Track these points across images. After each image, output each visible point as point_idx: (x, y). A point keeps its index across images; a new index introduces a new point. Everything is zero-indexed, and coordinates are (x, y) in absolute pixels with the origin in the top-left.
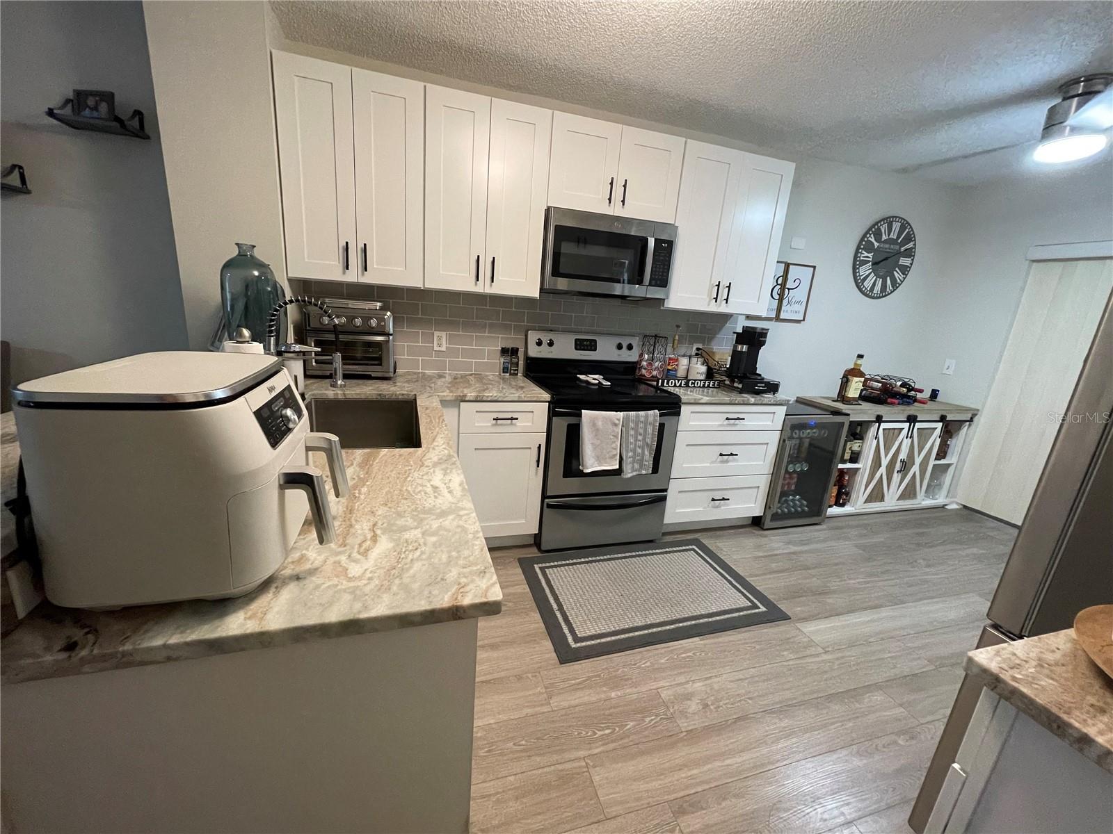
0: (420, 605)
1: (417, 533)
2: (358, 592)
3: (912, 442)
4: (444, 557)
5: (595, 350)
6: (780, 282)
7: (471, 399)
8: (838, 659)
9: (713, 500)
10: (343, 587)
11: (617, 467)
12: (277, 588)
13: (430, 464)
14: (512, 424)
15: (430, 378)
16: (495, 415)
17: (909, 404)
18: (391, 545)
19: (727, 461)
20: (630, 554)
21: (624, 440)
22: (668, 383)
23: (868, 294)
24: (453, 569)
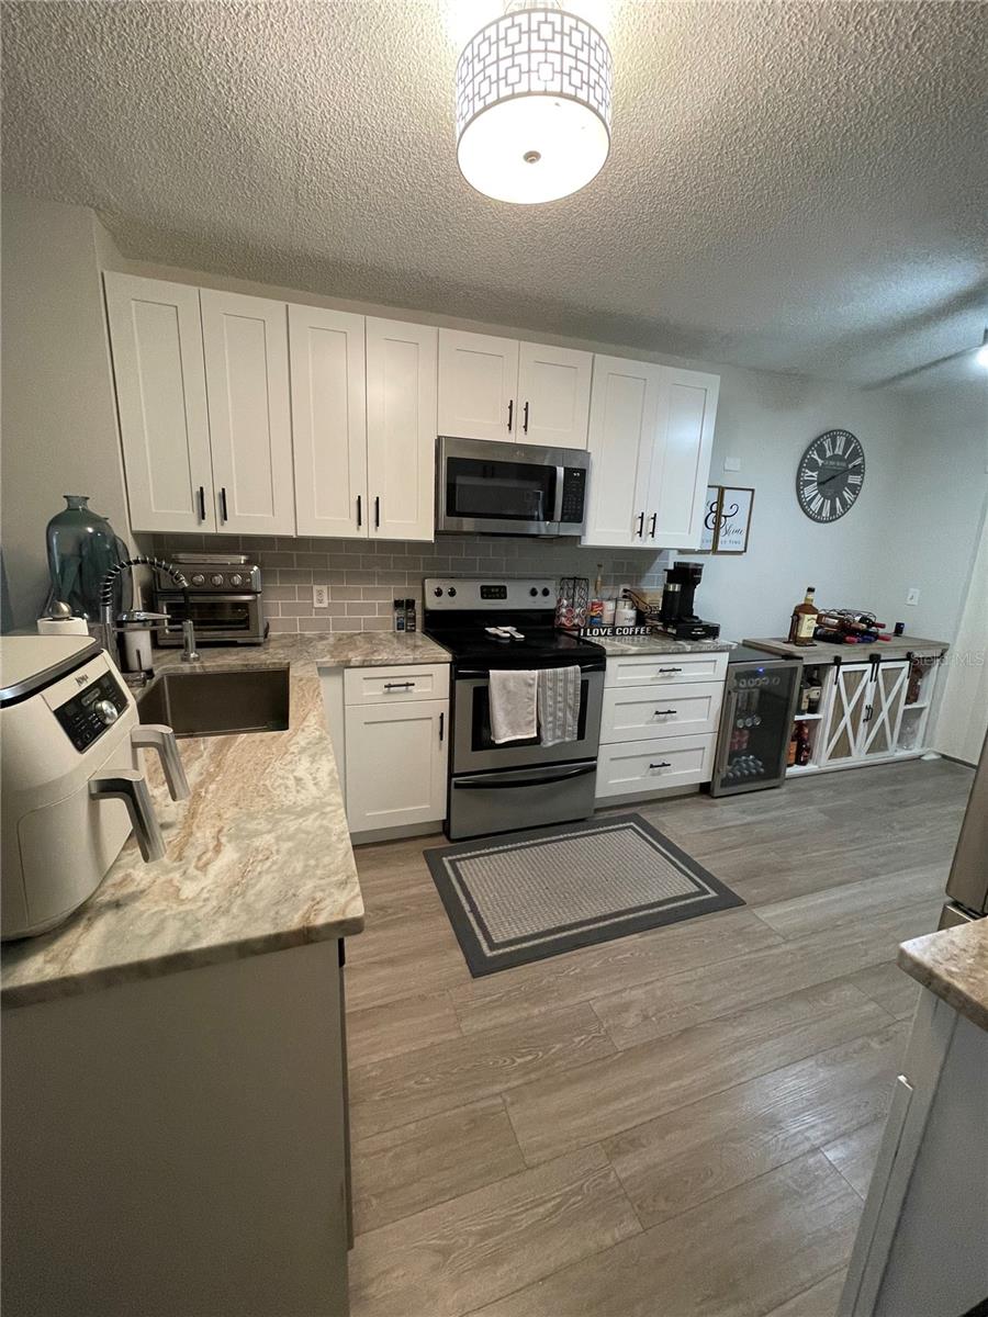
0: (263, 929)
1: (269, 838)
2: (189, 918)
3: (878, 685)
4: (299, 867)
5: (505, 597)
6: (714, 509)
7: (357, 664)
8: (801, 948)
9: (652, 766)
10: (173, 912)
11: (535, 735)
12: (89, 919)
13: (296, 751)
14: (407, 691)
15: (310, 640)
16: (387, 682)
17: (870, 642)
18: (236, 856)
19: (665, 720)
20: (557, 837)
21: (541, 702)
22: (591, 632)
23: (816, 518)
24: (307, 882)
